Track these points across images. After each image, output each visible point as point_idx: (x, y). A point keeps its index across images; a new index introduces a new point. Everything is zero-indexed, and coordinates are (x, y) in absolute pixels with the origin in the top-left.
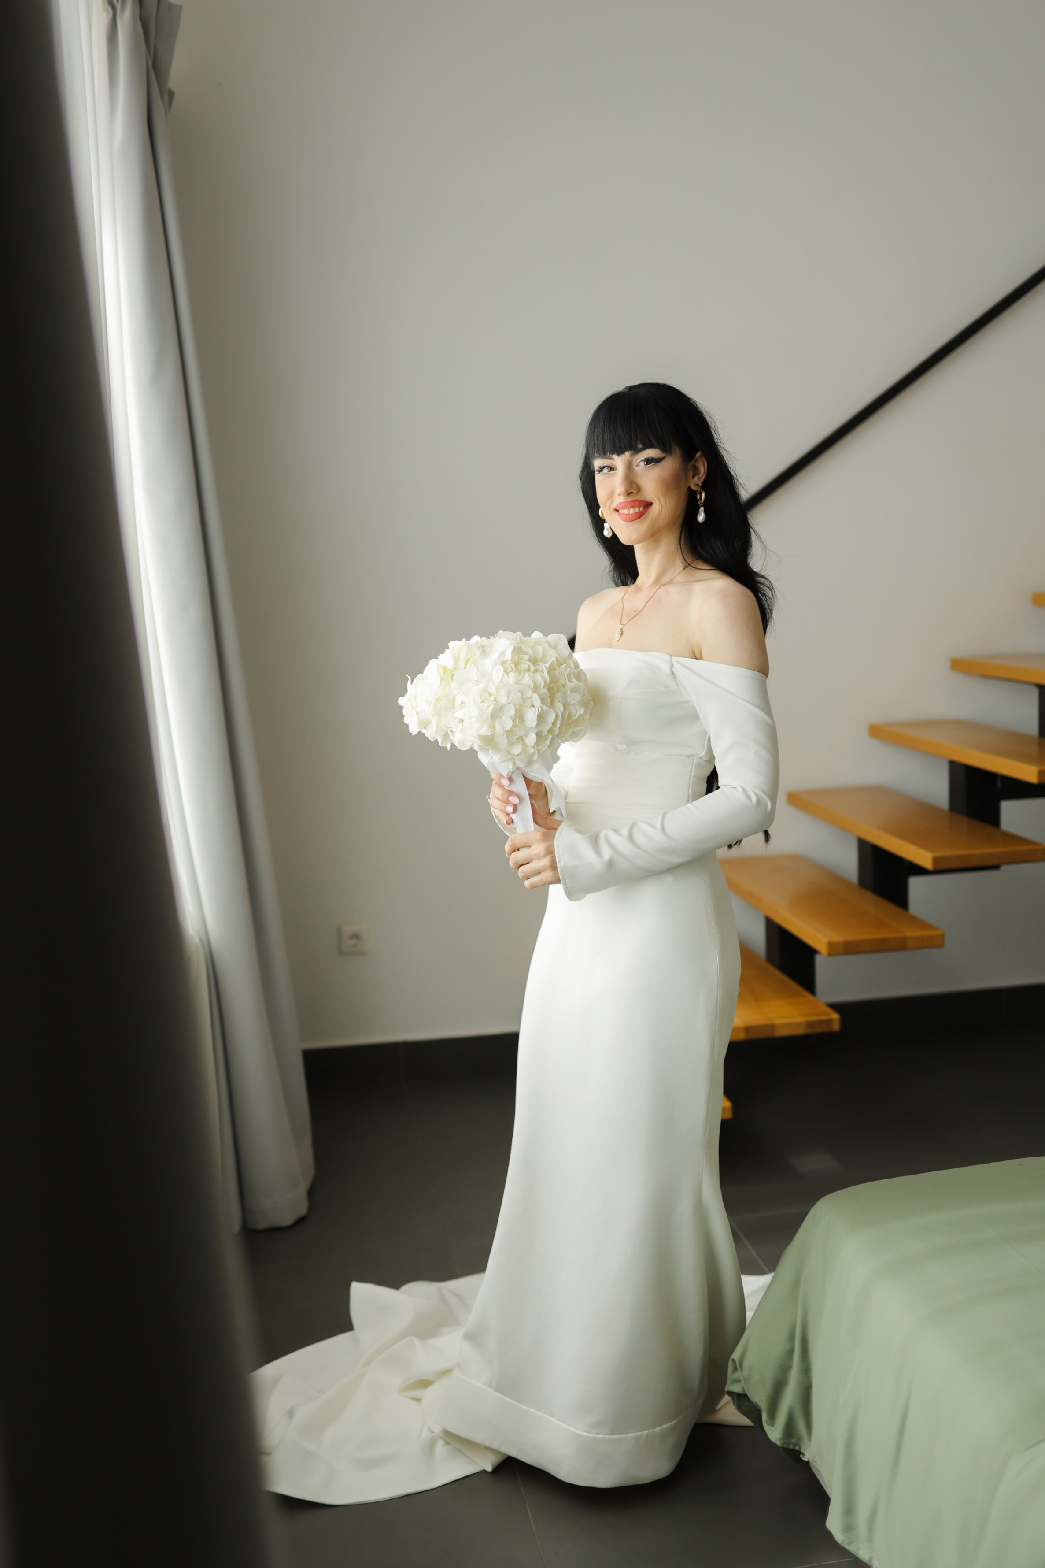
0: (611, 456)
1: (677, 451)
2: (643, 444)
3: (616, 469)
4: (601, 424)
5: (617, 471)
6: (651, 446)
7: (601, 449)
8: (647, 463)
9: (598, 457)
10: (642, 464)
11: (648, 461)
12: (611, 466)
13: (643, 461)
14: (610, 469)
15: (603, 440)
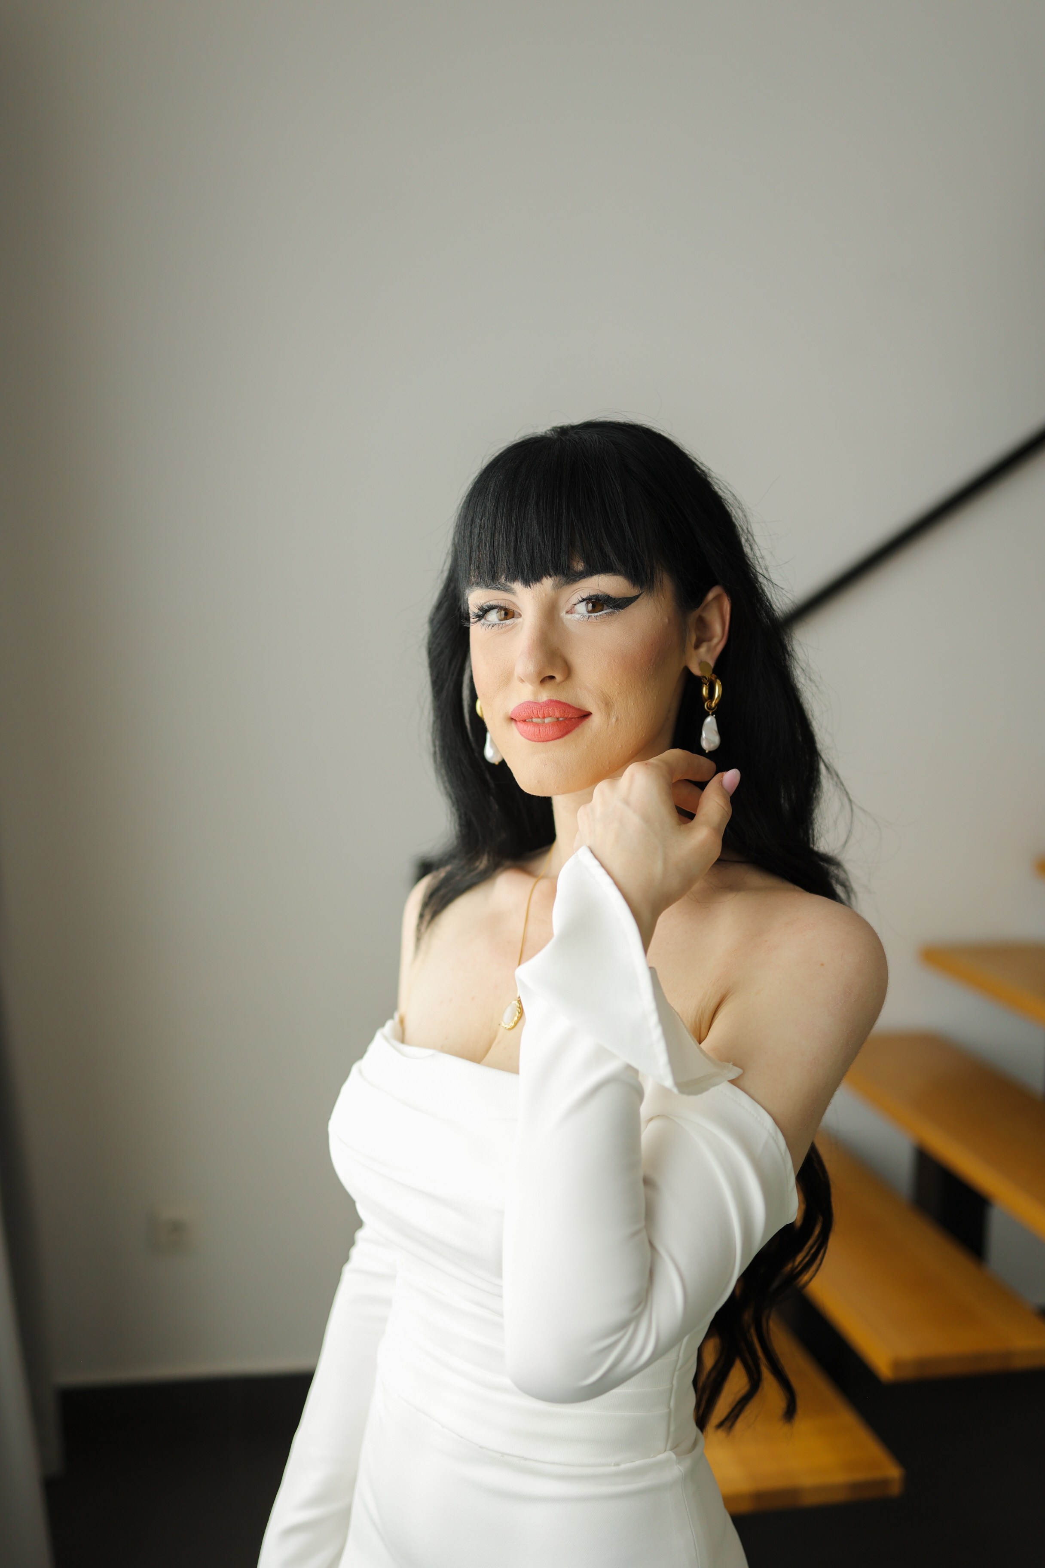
0: (508, 584)
1: (666, 584)
2: (588, 561)
3: (520, 615)
4: (490, 506)
5: (520, 620)
6: (606, 568)
7: (485, 567)
8: (593, 606)
9: (477, 584)
10: (582, 608)
11: (597, 603)
12: (507, 606)
13: (584, 603)
14: (506, 614)
15: (492, 545)
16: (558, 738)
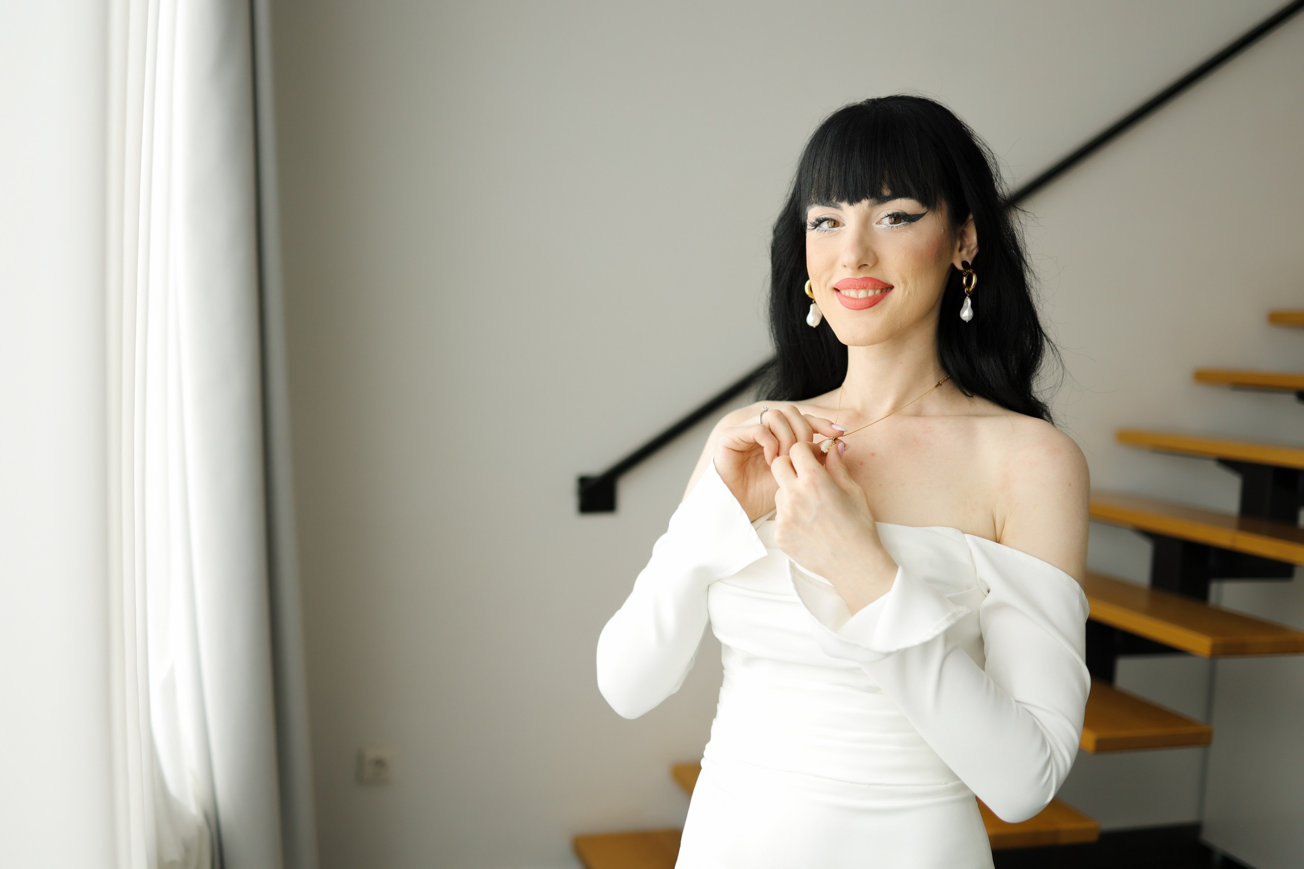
0: (838, 203)
1: (944, 207)
2: (892, 187)
3: (844, 225)
5: (844, 228)
6: (904, 194)
7: (820, 190)
8: (895, 220)
9: (816, 203)
10: (887, 221)
11: (897, 218)
12: (836, 219)
13: (888, 218)
14: (834, 224)
15: (828, 177)
16: (869, 307)
